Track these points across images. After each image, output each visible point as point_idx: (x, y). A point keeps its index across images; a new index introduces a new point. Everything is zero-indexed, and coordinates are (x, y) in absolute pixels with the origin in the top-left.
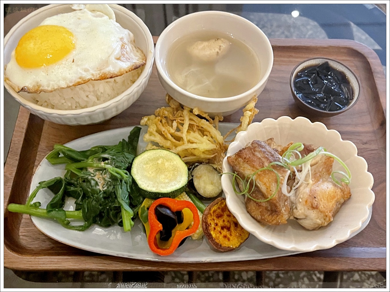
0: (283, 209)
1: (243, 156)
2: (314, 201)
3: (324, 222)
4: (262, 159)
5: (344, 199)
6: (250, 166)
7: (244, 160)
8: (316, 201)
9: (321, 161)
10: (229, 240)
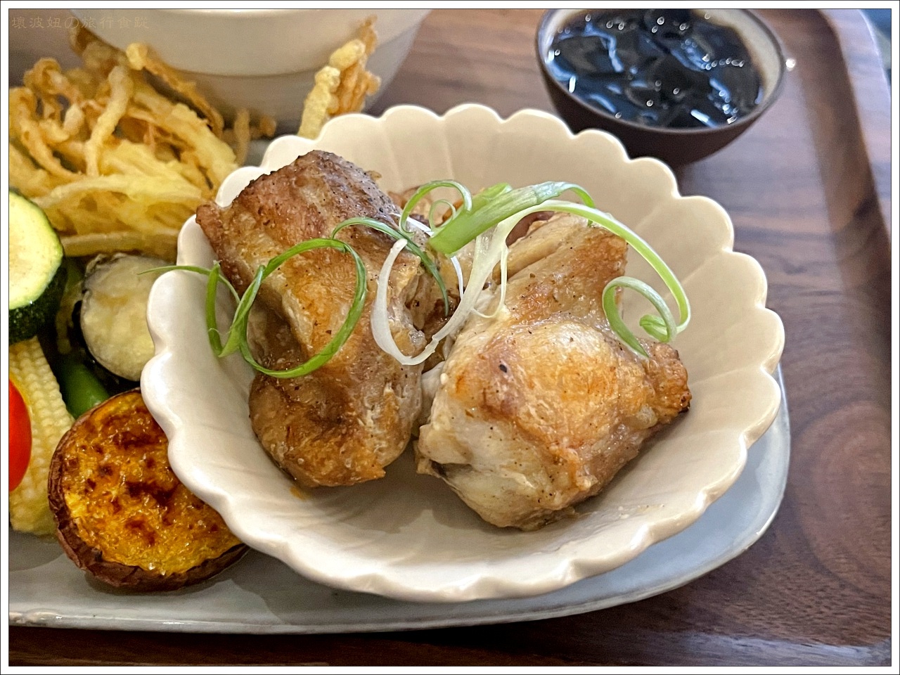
0: (369, 417)
1: (256, 204)
2: (497, 379)
3: (548, 489)
4: (319, 210)
5: (654, 410)
6: (274, 238)
7: (258, 218)
8: (504, 382)
9: (570, 245)
10: (151, 539)
